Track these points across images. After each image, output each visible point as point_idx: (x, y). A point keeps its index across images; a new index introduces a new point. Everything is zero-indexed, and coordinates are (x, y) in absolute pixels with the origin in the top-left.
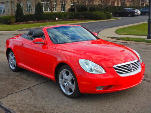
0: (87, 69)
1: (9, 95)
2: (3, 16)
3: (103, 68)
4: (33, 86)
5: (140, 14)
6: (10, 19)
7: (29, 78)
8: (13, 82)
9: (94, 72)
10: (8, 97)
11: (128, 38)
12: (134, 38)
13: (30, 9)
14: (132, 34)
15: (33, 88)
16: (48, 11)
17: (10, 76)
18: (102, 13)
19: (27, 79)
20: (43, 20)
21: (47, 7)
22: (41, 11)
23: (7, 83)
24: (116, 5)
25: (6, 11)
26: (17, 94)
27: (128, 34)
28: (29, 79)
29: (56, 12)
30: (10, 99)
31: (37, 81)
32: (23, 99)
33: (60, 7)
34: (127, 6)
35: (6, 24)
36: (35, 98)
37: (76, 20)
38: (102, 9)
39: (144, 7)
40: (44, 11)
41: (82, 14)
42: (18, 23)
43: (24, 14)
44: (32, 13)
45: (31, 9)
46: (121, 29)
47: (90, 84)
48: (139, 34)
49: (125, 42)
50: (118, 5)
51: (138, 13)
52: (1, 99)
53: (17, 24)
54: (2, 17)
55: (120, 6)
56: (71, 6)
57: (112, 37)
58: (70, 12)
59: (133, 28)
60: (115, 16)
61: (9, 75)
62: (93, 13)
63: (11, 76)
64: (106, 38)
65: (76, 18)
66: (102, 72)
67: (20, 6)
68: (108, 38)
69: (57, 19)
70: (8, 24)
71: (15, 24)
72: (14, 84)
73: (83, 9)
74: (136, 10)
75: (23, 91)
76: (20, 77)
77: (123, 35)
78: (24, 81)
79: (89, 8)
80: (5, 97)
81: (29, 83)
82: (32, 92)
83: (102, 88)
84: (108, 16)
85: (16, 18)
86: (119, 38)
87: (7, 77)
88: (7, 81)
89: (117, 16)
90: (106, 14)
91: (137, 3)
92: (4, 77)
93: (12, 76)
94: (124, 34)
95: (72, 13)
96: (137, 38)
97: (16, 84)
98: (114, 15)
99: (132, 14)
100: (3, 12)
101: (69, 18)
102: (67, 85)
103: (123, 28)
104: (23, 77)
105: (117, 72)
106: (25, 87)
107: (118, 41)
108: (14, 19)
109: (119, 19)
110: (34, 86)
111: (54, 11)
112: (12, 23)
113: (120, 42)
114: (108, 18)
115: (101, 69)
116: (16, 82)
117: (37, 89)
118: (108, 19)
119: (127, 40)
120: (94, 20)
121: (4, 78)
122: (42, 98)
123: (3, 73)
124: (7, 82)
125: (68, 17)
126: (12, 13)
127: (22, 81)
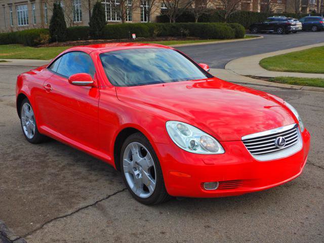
0: (183, 143)
1: (49, 222)
2: (23, 29)
3: (219, 142)
4: (105, 197)
5: (300, 28)
6: (39, 36)
7: (91, 174)
8: (55, 184)
9: (199, 151)
10: (46, 230)
11: (291, 78)
12: (305, 79)
13: (78, 17)
14: (299, 70)
15: (105, 203)
16: (115, 20)
17: (48, 167)
18: (226, 26)
19: (87, 178)
20: (106, 39)
21: (112, 12)
22: (101, 21)
23: (41, 188)
24: (251, 10)
25: (31, 21)
26: (68, 220)
27: (290, 69)
28: (93, 177)
29: (131, 22)
30: (51, 236)
31: (111, 182)
32: (84, 237)
33: (140, 13)
34: (275, 12)
35: (30, 46)
36: (115, 235)
37: (173, 40)
38: (226, 18)
39: (308, 15)
40: (108, 20)
41: (186, 28)
42: (54, 44)
43: (68, 26)
44: (82, 23)
45: (81, 16)
46: (270, 58)
47: (189, 176)
48: (313, 70)
49: (290, 87)
50: (255, 11)
51: (297, 26)
52: (28, 234)
53: (53, 46)
54: (23, 31)
55: (259, 11)
56: (162, 11)
57: (256, 75)
58: (161, 24)
59: (295, 57)
60: (250, 33)
61: (43, 165)
62: (207, 25)
63: (49, 169)
64: (245, 77)
65: (172, 36)
66: (217, 151)
67: (60, 8)
68: (248, 78)
69: (134, 36)
70: (36, 45)
71: (49, 46)
72: (57, 192)
73: (186, 16)
74: (292, 20)
75: (83, 213)
76: (70, 171)
77: (278, 71)
78: (82, 183)
79: (197, 15)
80: (39, 229)
81: (94, 189)
82: (105, 216)
83: (216, 186)
84: (237, 32)
85: (52, 34)
86: (273, 79)
87: (40, 170)
88: (39, 181)
89: (253, 33)
90: (233, 28)
91: (294, 5)
92: (32, 170)
93: (51, 167)
94: (281, 69)
95: (163, 24)
96: (312, 79)
97: (62, 190)
98: (248, 30)
99: (286, 29)
100: (25, 21)
101: (159, 35)
102: (140, 177)
103: (275, 57)
104: (77, 170)
105: (249, 151)
106: (85, 199)
107: (271, 85)
108: (48, 36)
109: (259, 39)
110: (107, 198)
111: (127, 20)
112: (43, 44)
113: (278, 87)
114: (238, 35)
115: (214, 144)
116: (62, 185)
117: (117, 206)
118: (237, 37)
119: (291, 83)
120: (210, 39)
121: (33, 172)
122: (134, 234)
123: (30, 159)
124: (41, 185)
125: (156, 32)
126: (43, 23)
127: (76, 182)
